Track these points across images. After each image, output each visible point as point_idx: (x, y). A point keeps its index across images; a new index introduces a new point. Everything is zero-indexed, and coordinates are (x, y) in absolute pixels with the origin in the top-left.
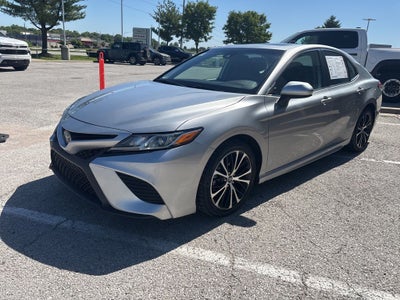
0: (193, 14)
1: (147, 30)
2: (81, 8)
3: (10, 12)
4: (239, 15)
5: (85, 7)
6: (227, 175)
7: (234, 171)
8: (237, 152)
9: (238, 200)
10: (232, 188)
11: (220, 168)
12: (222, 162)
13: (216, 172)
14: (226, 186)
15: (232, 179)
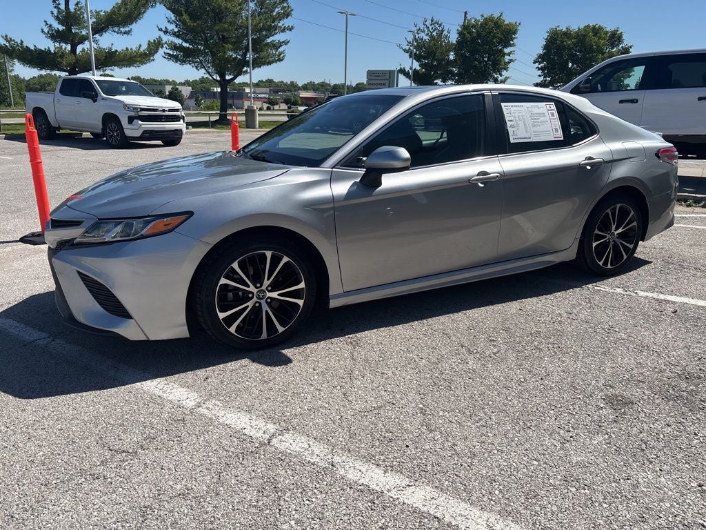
1: (391, 73)
2: (280, 44)
3: (175, 58)
4: (567, 34)
5: (286, 43)
6: (252, 288)
7: (266, 283)
8: (269, 254)
9: (281, 329)
10: (265, 308)
11: (232, 275)
12: (235, 265)
13: (223, 281)
14: (250, 304)
15: (264, 294)
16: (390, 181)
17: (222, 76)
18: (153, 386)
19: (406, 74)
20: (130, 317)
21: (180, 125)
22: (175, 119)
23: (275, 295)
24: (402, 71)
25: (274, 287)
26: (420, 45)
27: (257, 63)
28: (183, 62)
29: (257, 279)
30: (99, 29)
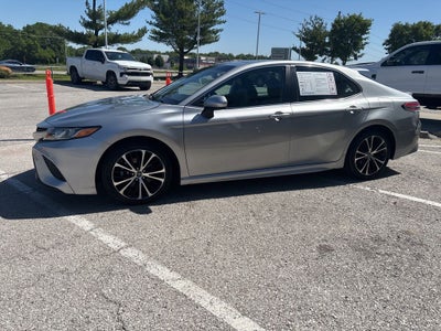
0: (342, 29)
2: (218, 31)
3: (155, 39)
4: (406, 27)
5: (221, 30)
6: (133, 170)
7: (142, 168)
8: (144, 152)
9: (150, 195)
10: (141, 182)
11: (122, 162)
12: (124, 157)
13: (117, 165)
14: (132, 179)
15: (141, 174)
16: (218, 115)
17: (182, 49)
18: (72, 219)
19: (297, 51)
20: (65, 180)
21: (150, 78)
22: (148, 74)
23: (147, 175)
24: (294, 49)
25: (147, 170)
26: (307, 32)
27: (203, 42)
28: (159, 41)
29: (137, 166)
30: (111, 21)
